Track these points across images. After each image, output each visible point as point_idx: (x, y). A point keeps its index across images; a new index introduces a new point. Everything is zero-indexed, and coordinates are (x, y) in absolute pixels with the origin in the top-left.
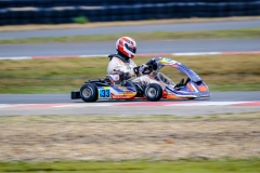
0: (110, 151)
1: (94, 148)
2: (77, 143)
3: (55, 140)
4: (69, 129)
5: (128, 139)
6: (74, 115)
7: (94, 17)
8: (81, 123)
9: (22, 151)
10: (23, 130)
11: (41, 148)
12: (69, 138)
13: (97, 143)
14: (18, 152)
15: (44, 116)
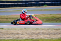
0: (52, 37)
1: (48, 36)
2: (44, 35)
3: (39, 34)
4: (42, 31)
5: (56, 34)
6: (44, 28)
7: (49, 5)
8: (45, 30)
9: (32, 36)
10: (32, 31)
11: (36, 36)
12: (43, 33)
13: (49, 35)
14: (31, 37)
15: (37, 28)
